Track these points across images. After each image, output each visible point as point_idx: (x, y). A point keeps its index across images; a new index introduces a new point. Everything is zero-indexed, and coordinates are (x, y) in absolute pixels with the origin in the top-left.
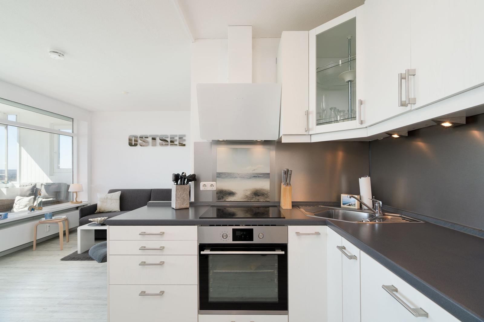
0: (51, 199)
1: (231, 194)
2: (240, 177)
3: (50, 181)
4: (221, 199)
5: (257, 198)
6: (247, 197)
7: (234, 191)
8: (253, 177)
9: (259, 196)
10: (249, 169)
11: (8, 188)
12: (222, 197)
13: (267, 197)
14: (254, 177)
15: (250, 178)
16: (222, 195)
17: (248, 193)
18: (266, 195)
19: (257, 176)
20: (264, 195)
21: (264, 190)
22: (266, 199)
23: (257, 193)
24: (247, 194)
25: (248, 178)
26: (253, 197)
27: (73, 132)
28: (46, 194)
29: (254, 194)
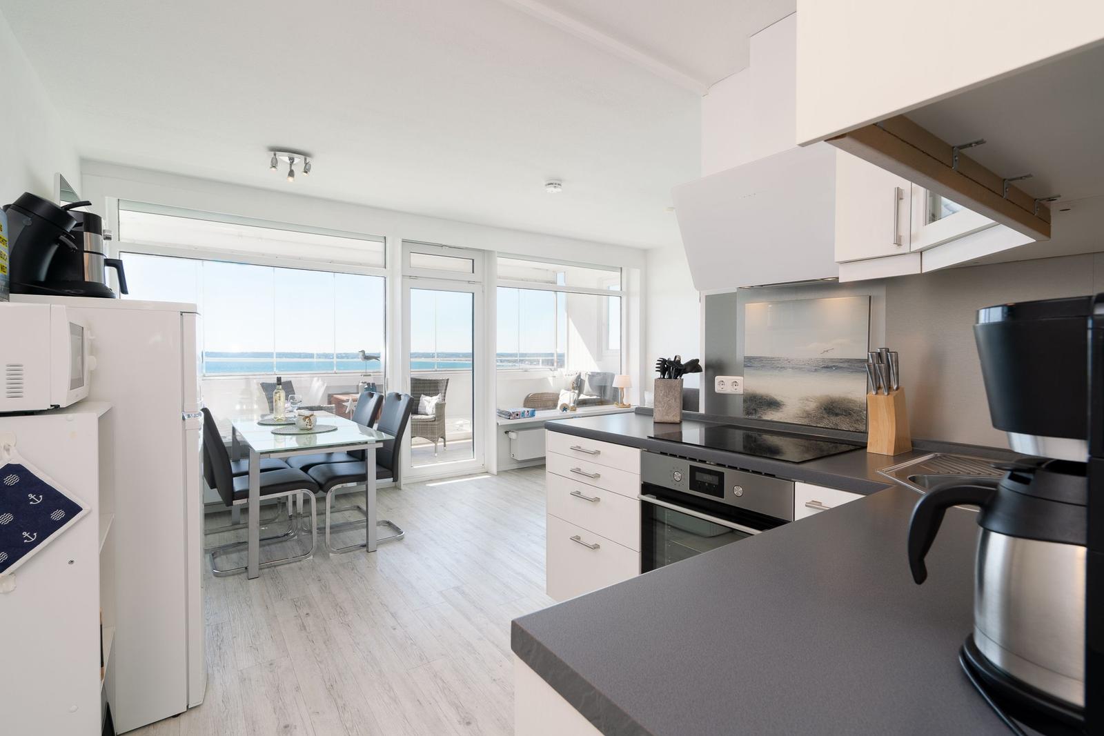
0: (595, 397)
1: (773, 404)
2: (792, 368)
3: (597, 370)
4: (751, 414)
5: (834, 419)
6: (808, 415)
7: (778, 398)
8: (824, 367)
9: (837, 415)
10: (814, 350)
11: (555, 377)
12: (755, 409)
13: (857, 420)
14: (827, 367)
15: (816, 370)
16: (753, 406)
17: (812, 406)
18: (855, 415)
19: (834, 366)
20: (850, 414)
21: (850, 401)
22: (855, 425)
23: (832, 408)
24: (807, 408)
25: (809, 371)
26: (824, 418)
27: (621, 290)
28: (590, 390)
29: (825, 409)
